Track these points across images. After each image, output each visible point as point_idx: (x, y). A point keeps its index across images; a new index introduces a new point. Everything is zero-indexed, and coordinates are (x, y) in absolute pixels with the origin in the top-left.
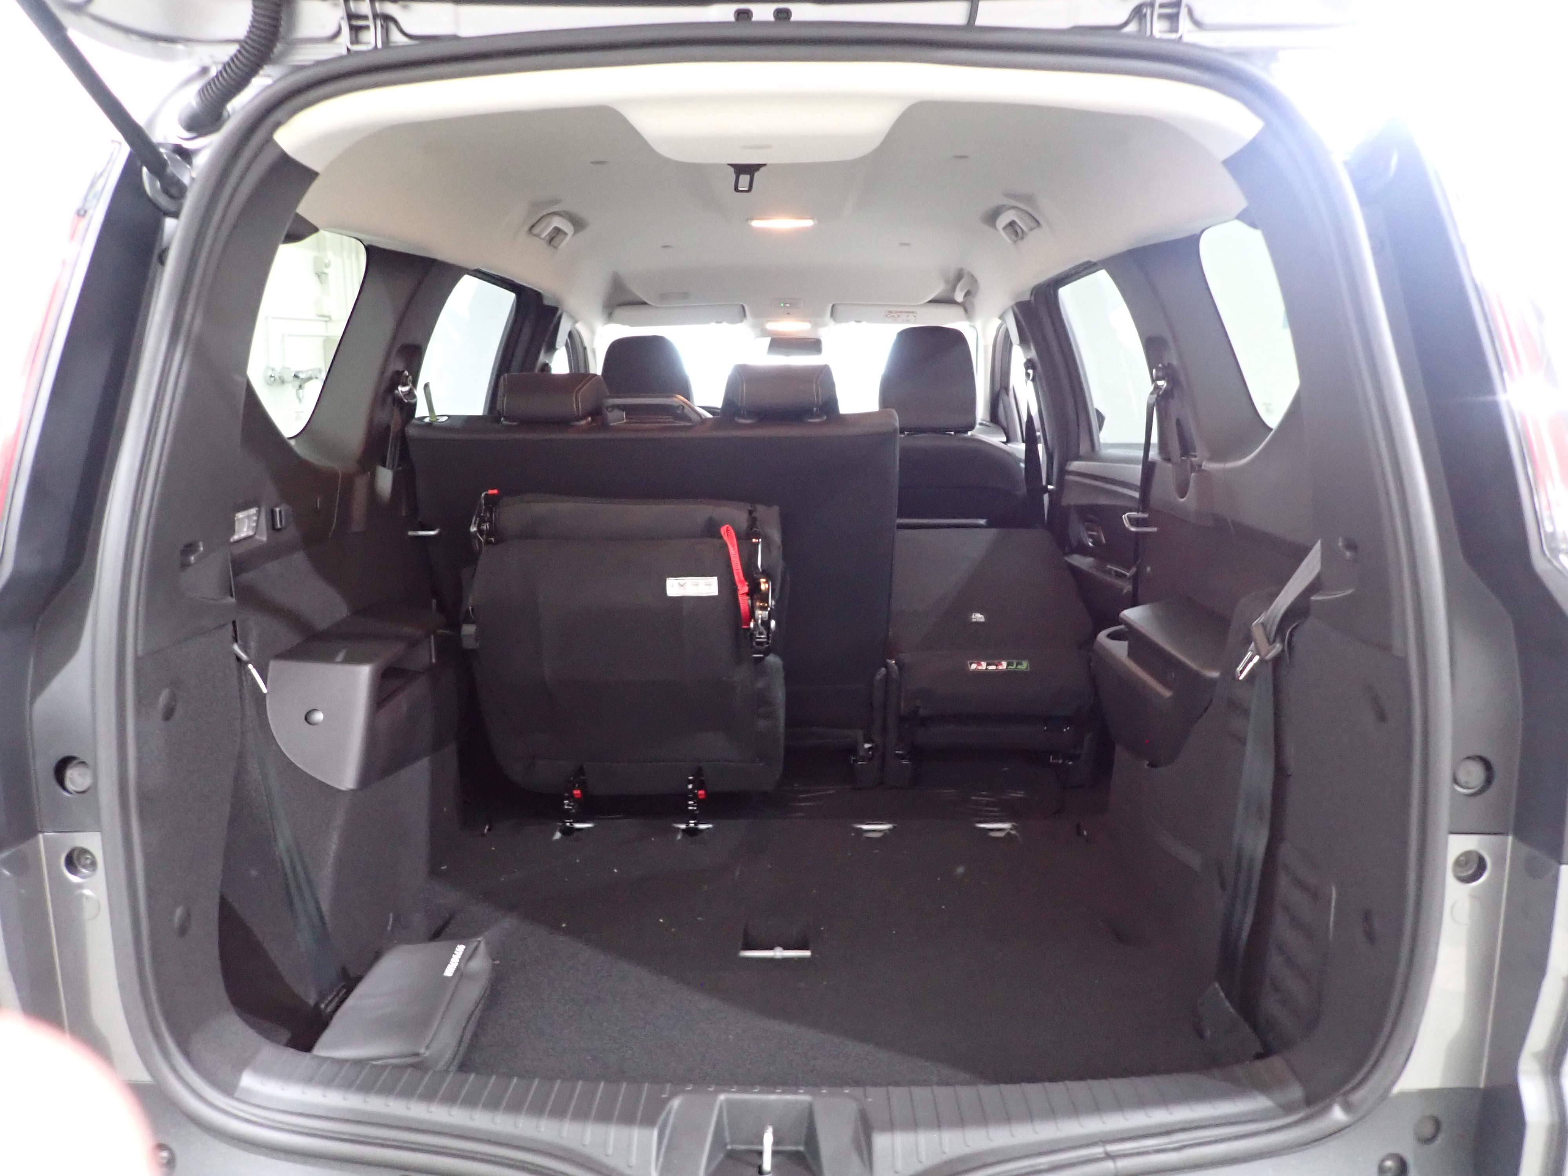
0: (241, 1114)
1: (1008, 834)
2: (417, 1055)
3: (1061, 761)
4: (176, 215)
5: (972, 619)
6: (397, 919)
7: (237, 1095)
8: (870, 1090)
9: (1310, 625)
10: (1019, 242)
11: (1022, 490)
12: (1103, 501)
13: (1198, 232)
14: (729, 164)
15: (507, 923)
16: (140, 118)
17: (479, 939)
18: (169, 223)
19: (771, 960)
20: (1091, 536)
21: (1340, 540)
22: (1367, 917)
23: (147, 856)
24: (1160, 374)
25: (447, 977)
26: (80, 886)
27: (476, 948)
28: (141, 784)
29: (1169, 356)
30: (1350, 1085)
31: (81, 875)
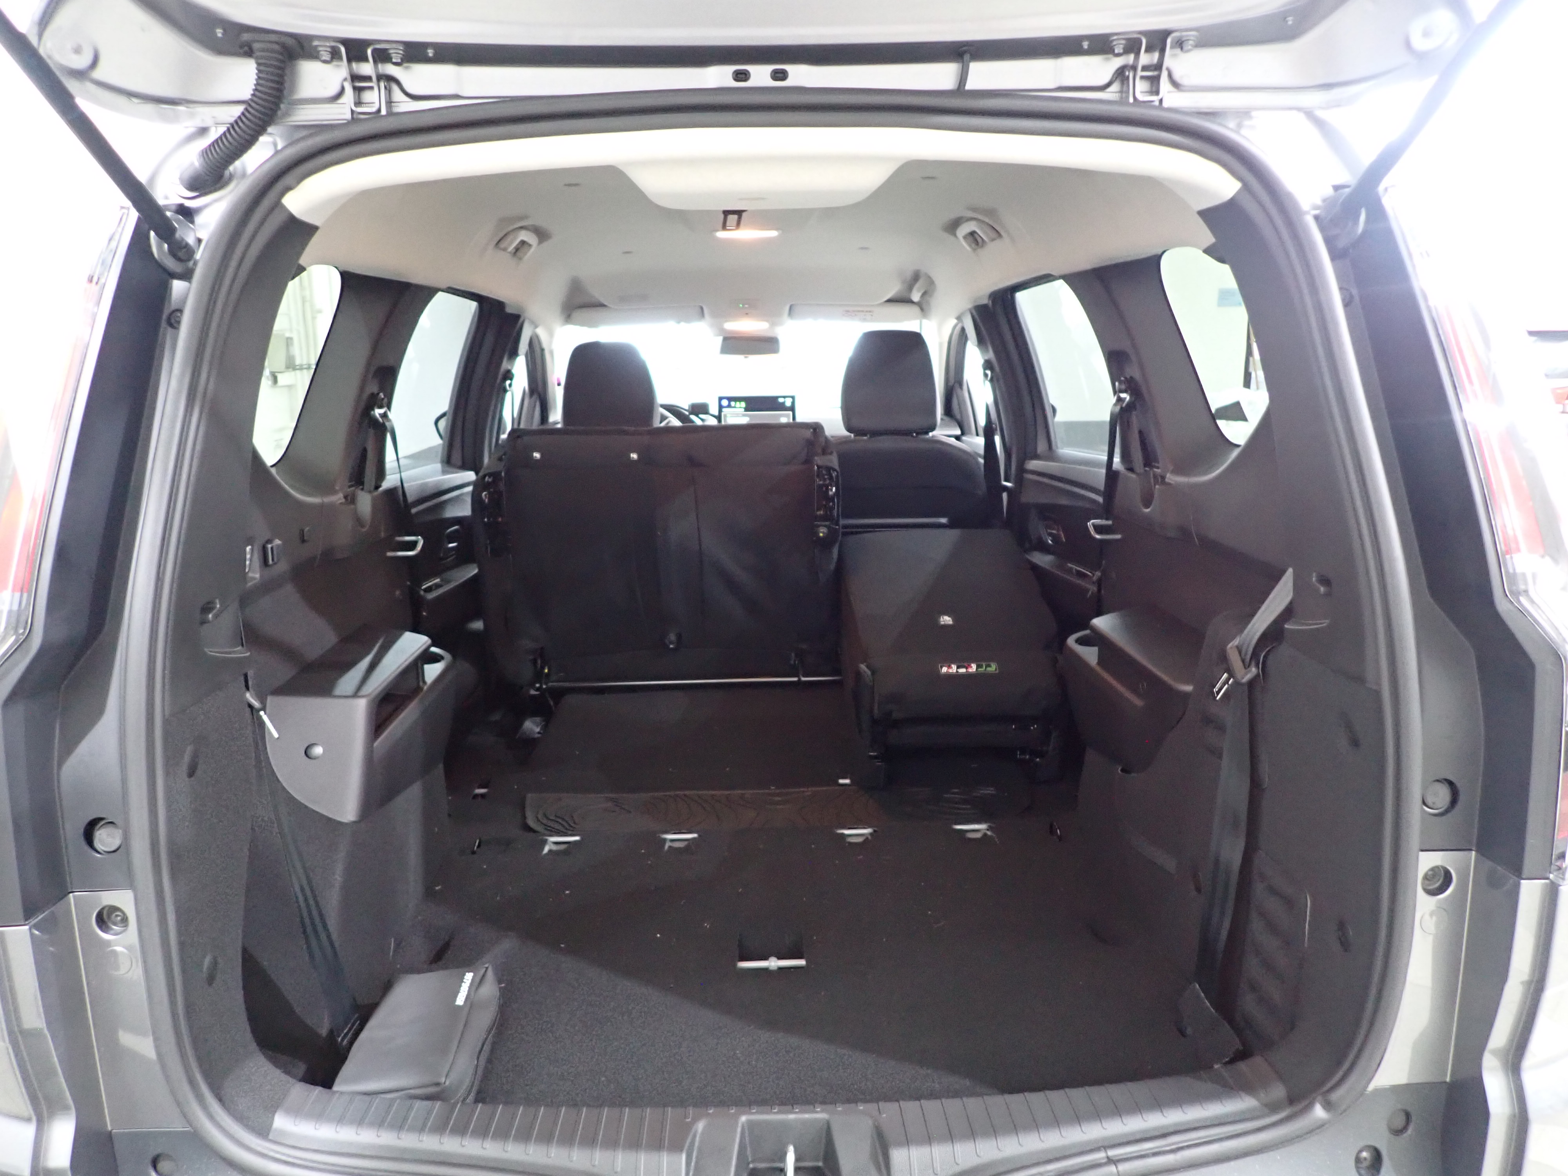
0: (278, 1156)
1: (985, 835)
2: (438, 1084)
3: (1027, 757)
5: (940, 621)
6: (398, 945)
7: (271, 1137)
8: (884, 1105)
9: (1284, 652)
10: (979, 250)
11: (982, 489)
12: (1064, 501)
13: (1160, 253)
14: (718, 210)
15: (508, 944)
17: (486, 966)
18: (178, 286)
19: (766, 970)
20: (1050, 534)
21: (1314, 574)
22: (1342, 926)
24: (1123, 387)
25: (459, 1006)
26: (110, 943)
27: (485, 974)
28: (171, 843)
29: (1133, 371)
30: (1329, 1085)
31: (112, 932)
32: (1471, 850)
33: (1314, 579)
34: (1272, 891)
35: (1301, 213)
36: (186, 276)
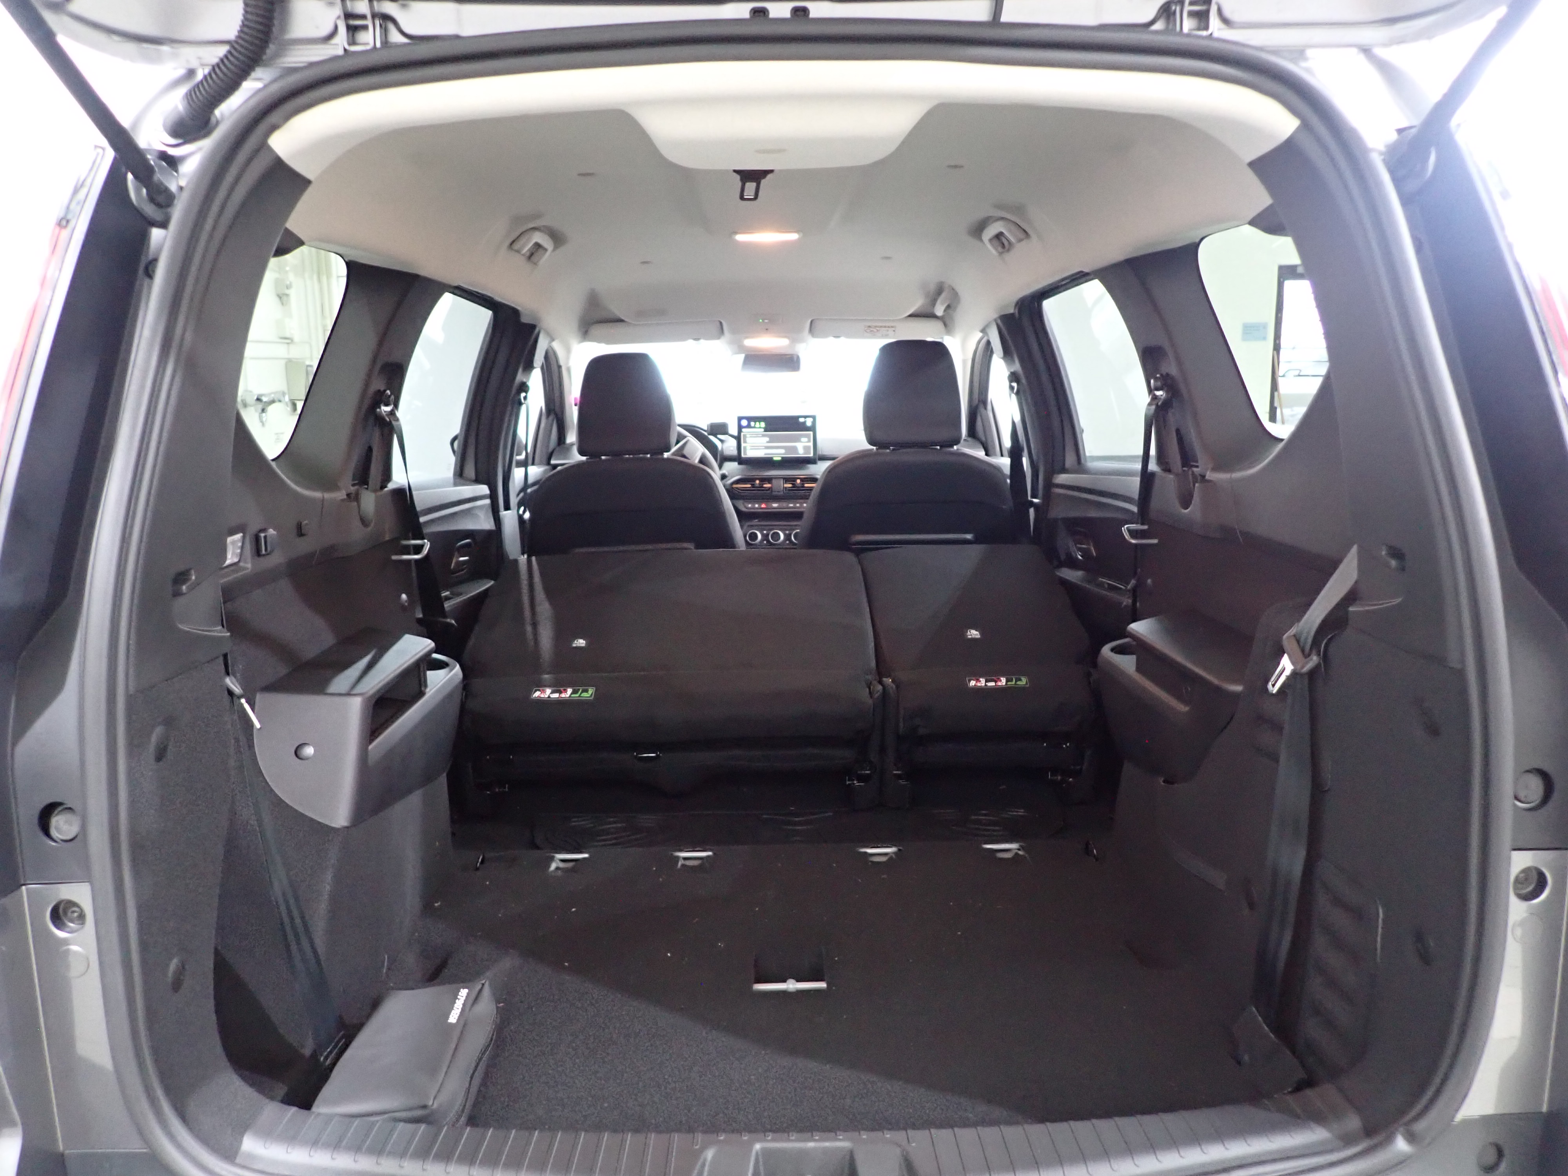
1: (1016, 854)
2: (425, 1106)
3: (1059, 778)
4: (164, 225)
5: (967, 636)
6: (392, 961)
7: (238, 1160)
8: (913, 1133)
9: (1349, 638)
10: (1006, 254)
11: (1008, 505)
12: (1093, 514)
13: (1197, 240)
14: (735, 171)
15: (508, 963)
16: (125, 120)
17: (483, 982)
18: (156, 234)
19: (784, 993)
20: (1080, 549)
21: (1384, 548)
23: (140, 908)
24: (1159, 384)
25: (451, 1024)
26: (65, 942)
27: (480, 991)
28: (133, 832)
29: (1168, 366)
30: (1413, 1113)
31: (68, 930)
33: (1384, 553)
34: (1338, 901)
35: (1365, 151)
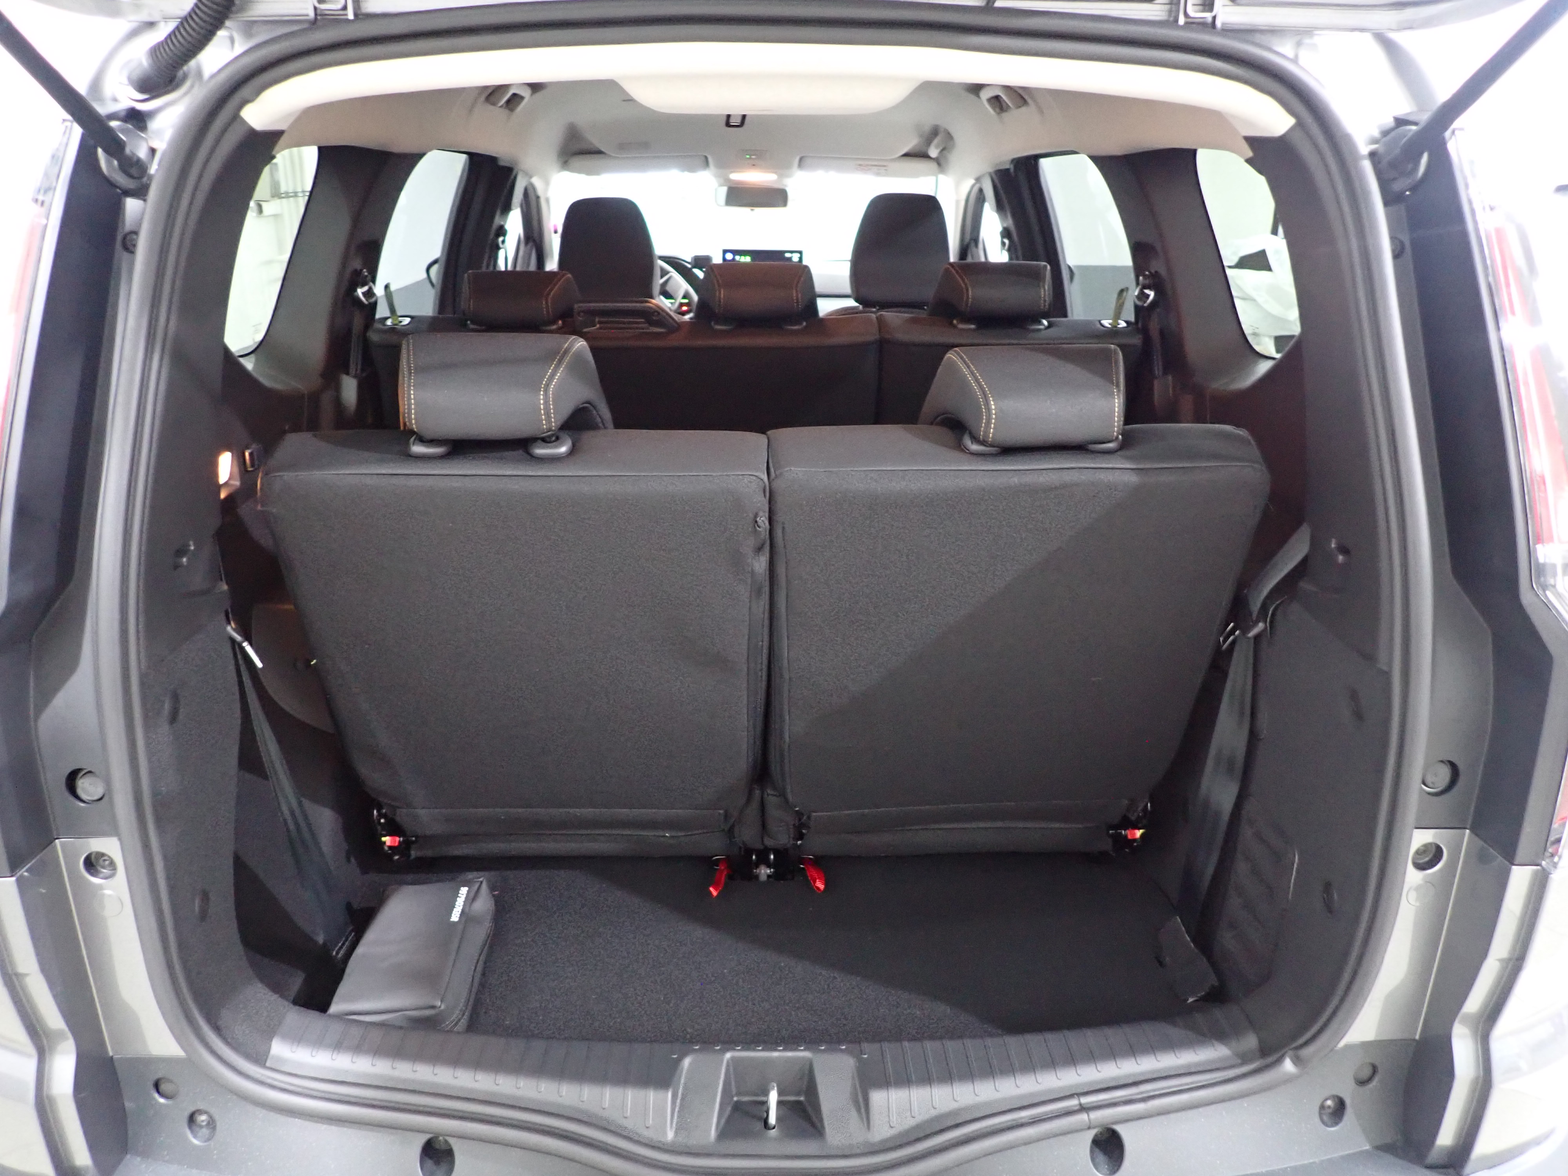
0: (276, 1083)
2: (433, 1007)
4: (140, 195)
7: (268, 1064)
8: (865, 1046)
9: (1294, 608)
10: (1004, 115)
13: (1196, 147)
17: (481, 879)
18: (132, 205)
21: (1335, 540)
22: (1328, 887)
23: (165, 858)
25: (454, 922)
26: (100, 887)
27: (478, 891)
28: (155, 794)
29: (1157, 266)
30: (1301, 1041)
31: (101, 875)
32: (1465, 828)
33: (1333, 546)
34: (1261, 839)
35: (1357, 158)
36: (141, 193)
